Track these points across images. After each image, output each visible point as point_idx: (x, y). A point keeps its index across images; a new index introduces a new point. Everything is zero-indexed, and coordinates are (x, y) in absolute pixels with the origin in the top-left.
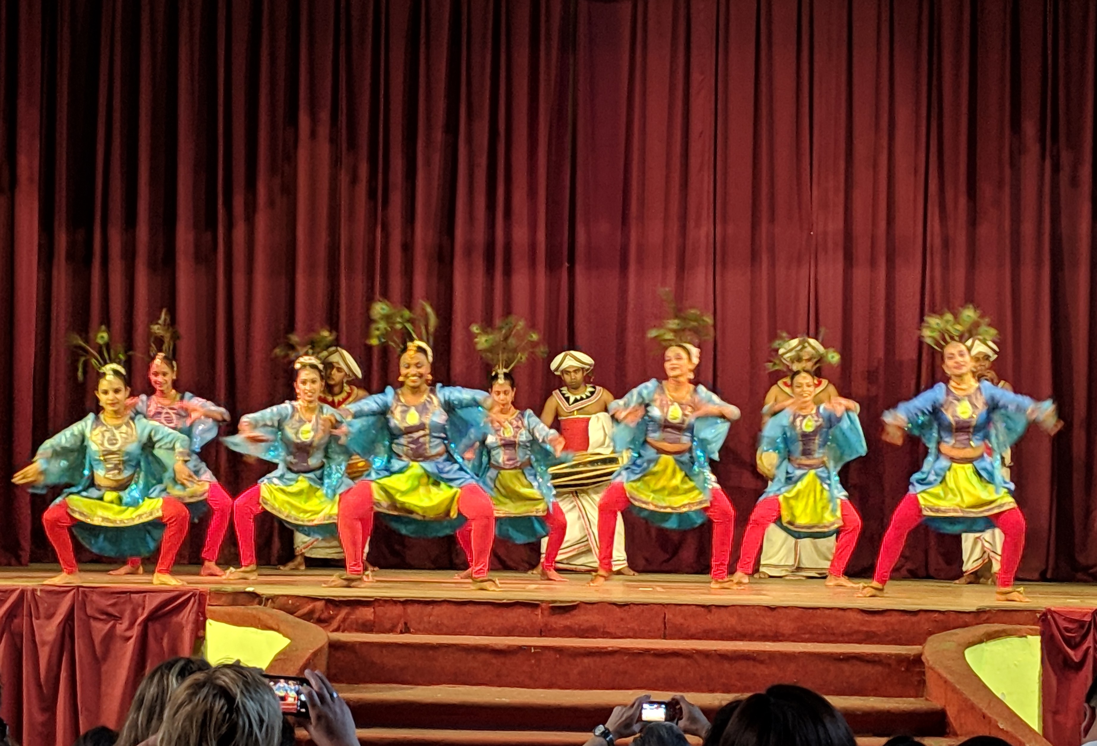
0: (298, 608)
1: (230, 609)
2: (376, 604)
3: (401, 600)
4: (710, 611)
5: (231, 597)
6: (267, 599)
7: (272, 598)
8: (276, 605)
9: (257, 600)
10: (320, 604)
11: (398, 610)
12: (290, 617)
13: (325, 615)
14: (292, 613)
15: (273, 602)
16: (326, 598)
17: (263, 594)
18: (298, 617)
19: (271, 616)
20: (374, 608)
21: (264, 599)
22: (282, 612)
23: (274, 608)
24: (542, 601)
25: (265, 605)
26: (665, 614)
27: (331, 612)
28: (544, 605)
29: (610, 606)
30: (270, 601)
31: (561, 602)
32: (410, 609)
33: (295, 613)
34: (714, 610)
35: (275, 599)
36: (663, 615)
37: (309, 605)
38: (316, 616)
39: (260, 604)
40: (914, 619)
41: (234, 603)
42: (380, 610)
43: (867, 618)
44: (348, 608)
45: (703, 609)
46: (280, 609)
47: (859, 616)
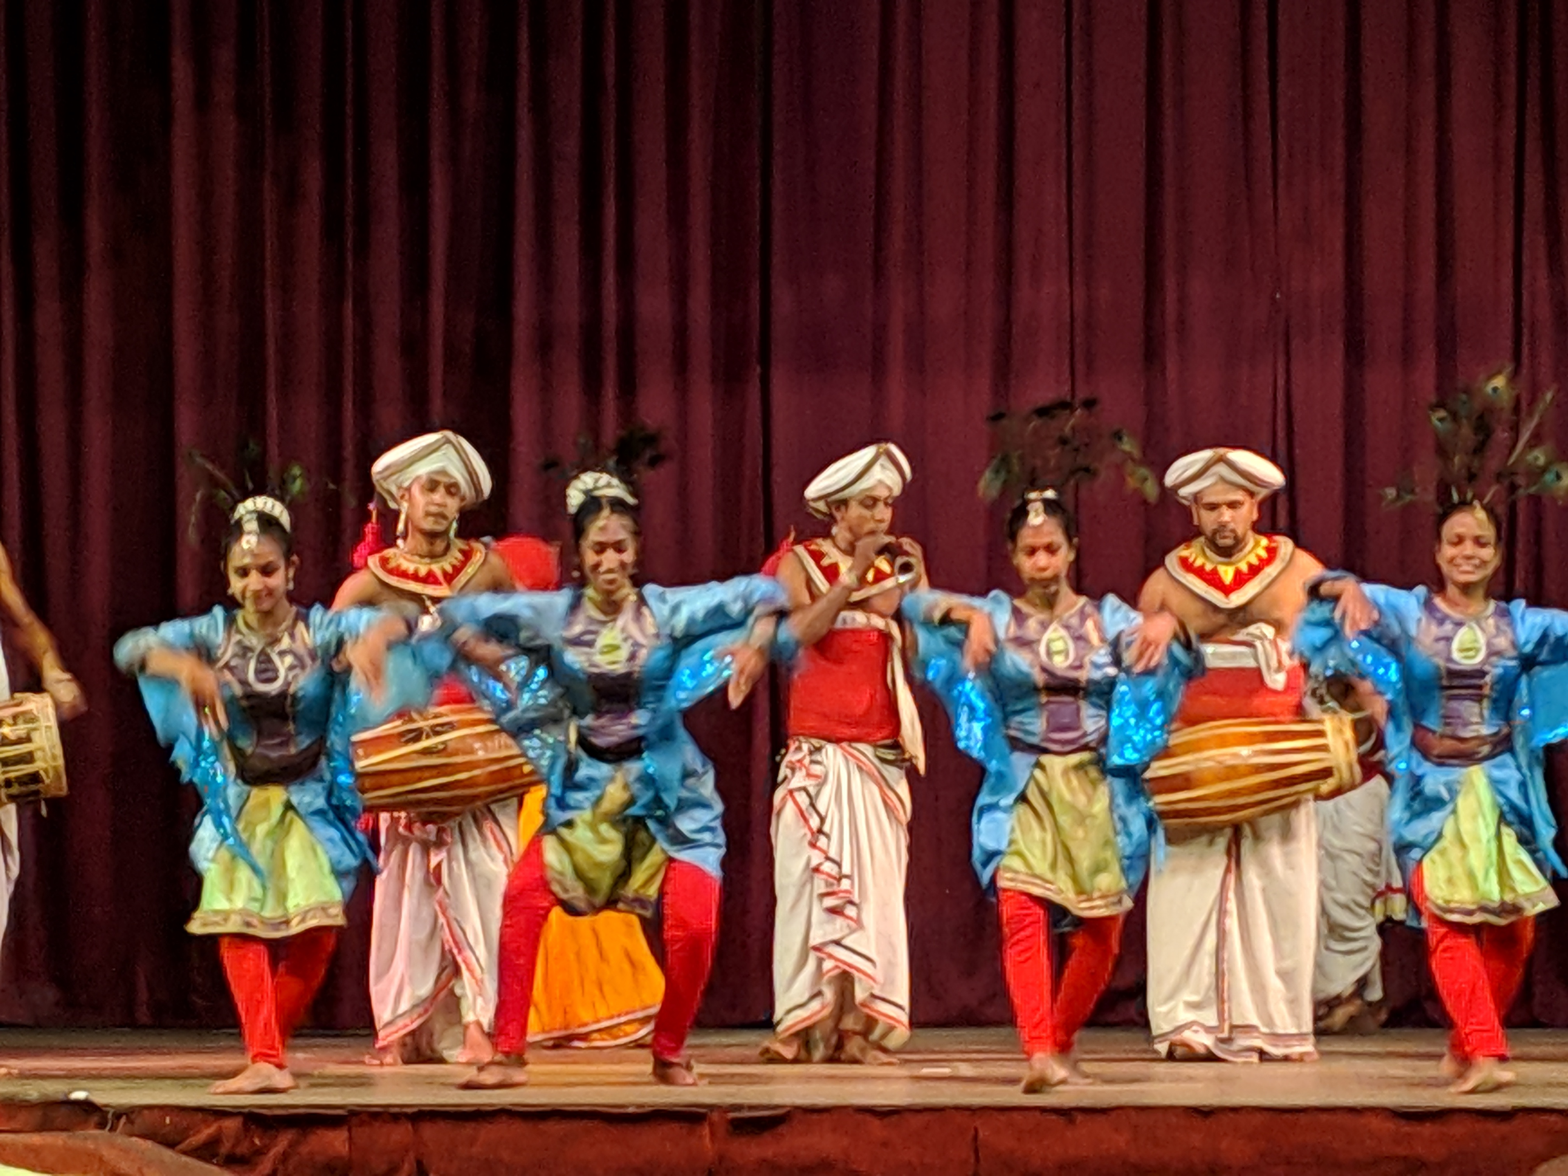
0: (185, 1134)
1: (36, 1139)
2: (355, 1120)
3: (409, 1110)
4: (1072, 1121)
5: (38, 1114)
6: (118, 1116)
7: (129, 1113)
8: (136, 1128)
9: (95, 1119)
10: (231, 1125)
11: (400, 1134)
12: (168, 1154)
13: (243, 1149)
14: (171, 1145)
15: (130, 1121)
16: (246, 1110)
17: (106, 1106)
18: (185, 1153)
19: (126, 1151)
20: (349, 1130)
21: (110, 1116)
22: (149, 1144)
23: (131, 1135)
24: (712, 1107)
25: (113, 1129)
26: (976, 1130)
27: (257, 1141)
28: (715, 1116)
29: (859, 1117)
30: (123, 1120)
31: (751, 1108)
32: (428, 1131)
33: (179, 1143)
34: (1079, 1118)
35: (133, 1116)
36: (972, 1132)
37: (209, 1126)
38: (225, 1149)
39: (101, 1125)
40: (1504, 1128)
41: (42, 1127)
42: (362, 1134)
43: (1406, 1128)
44: (294, 1131)
45: (1054, 1117)
46: (144, 1136)
47: (1390, 1125)
